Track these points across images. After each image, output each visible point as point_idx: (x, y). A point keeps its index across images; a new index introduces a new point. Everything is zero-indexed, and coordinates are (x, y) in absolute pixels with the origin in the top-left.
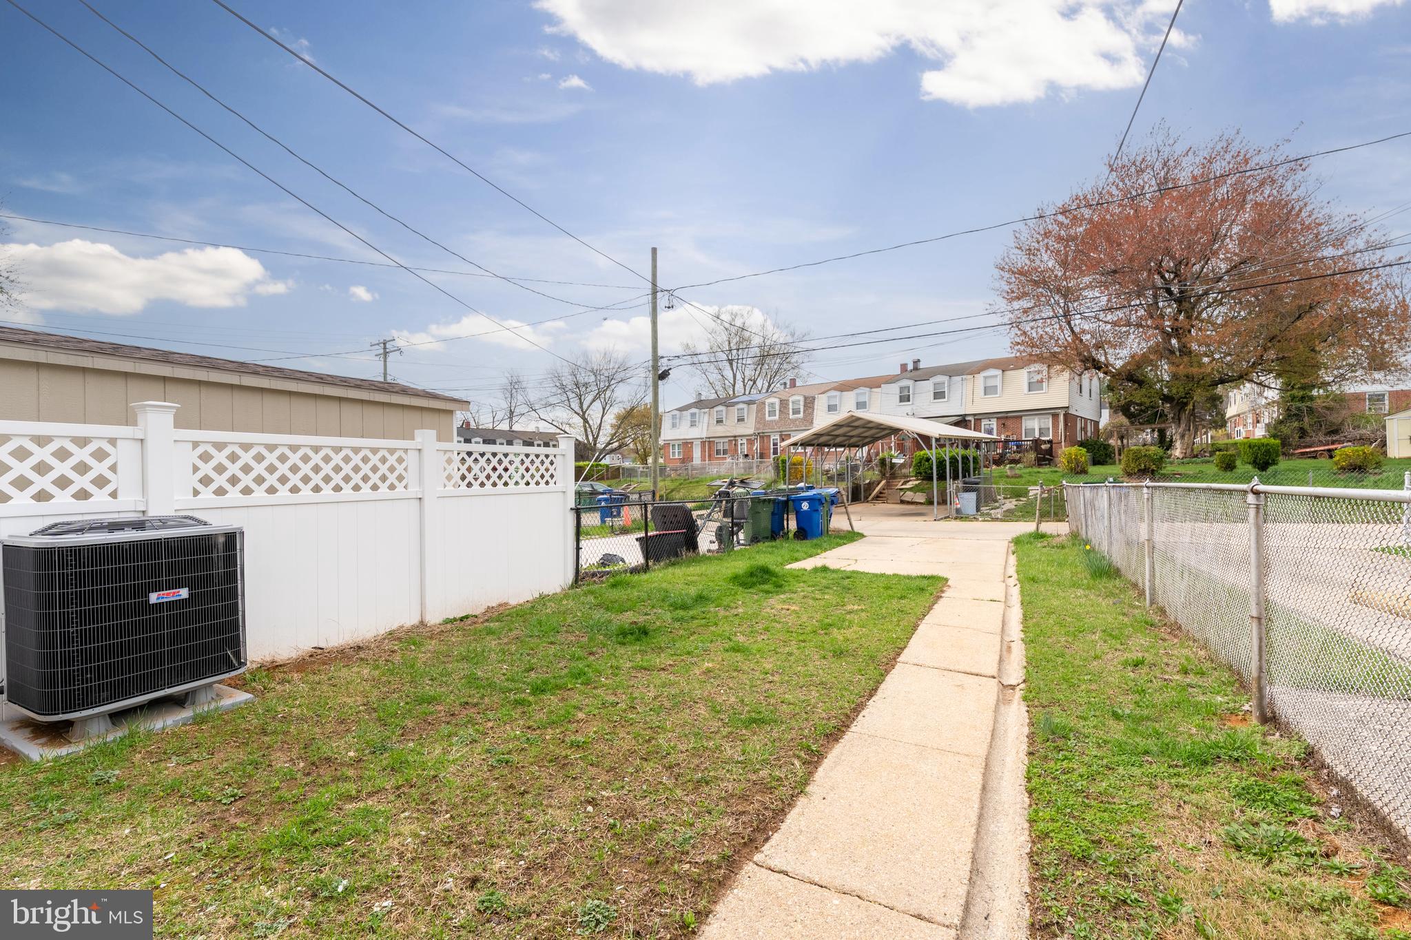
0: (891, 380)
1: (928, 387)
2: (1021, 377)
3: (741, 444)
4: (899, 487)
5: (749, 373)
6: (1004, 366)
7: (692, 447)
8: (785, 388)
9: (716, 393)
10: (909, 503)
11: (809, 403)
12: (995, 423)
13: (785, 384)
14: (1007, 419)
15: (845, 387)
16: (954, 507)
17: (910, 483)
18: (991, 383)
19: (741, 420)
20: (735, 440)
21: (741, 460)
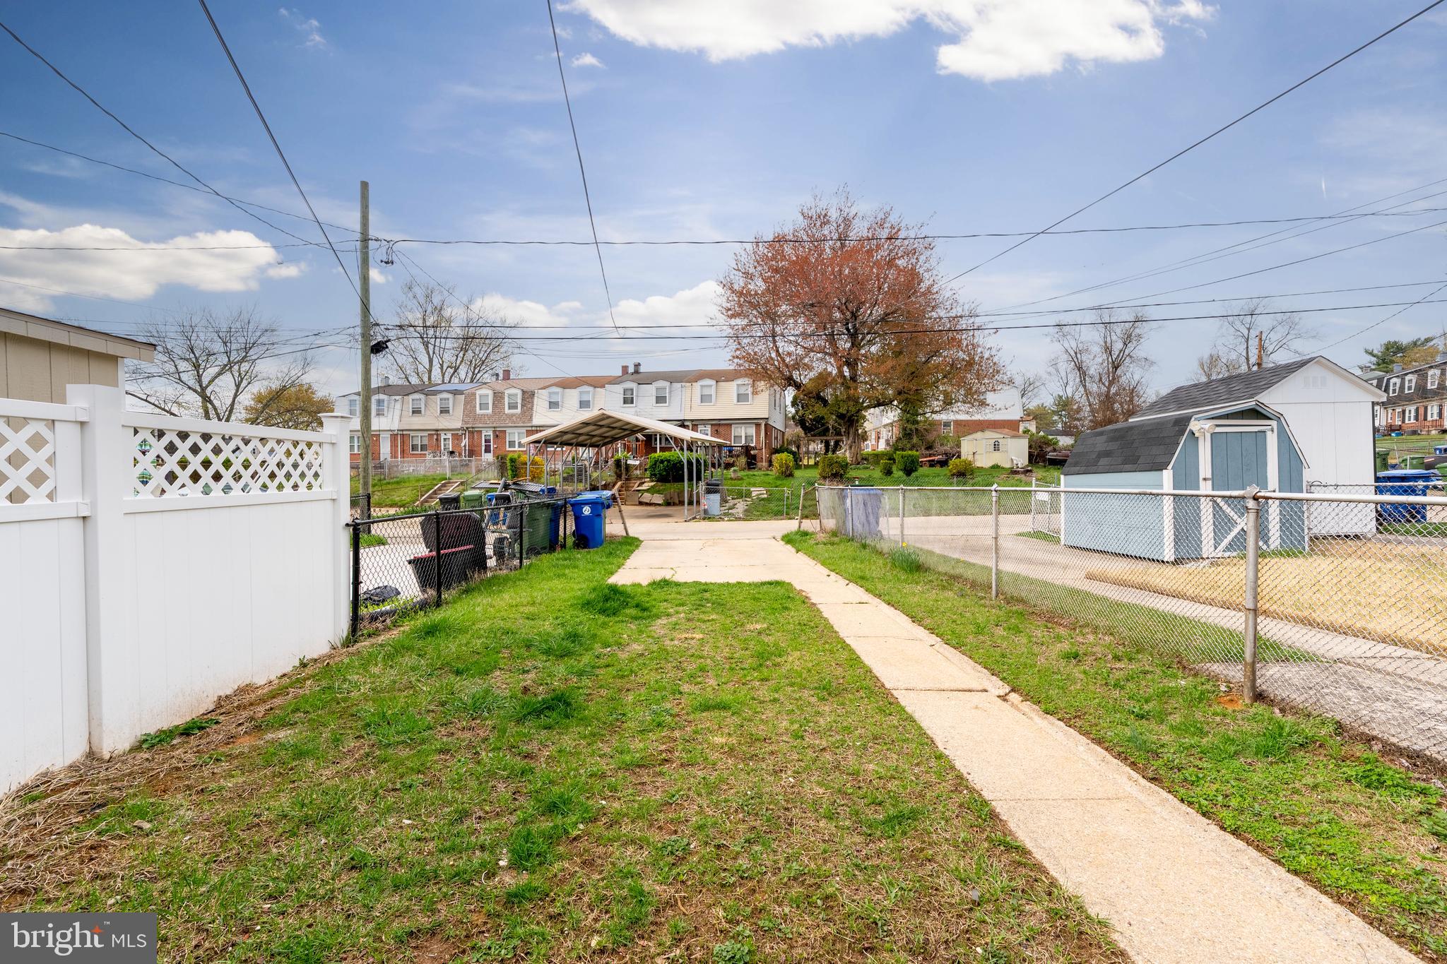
0: (614, 381)
1: (650, 391)
2: (732, 388)
3: (445, 439)
4: (635, 488)
5: (448, 357)
6: (719, 377)
7: (378, 440)
8: (497, 379)
9: (407, 378)
10: (647, 504)
11: (528, 396)
12: (710, 429)
13: (497, 375)
14: (720, 426)
15: (566, 384)
16: (702, 507)
17: (646, 484)
18: (706, 392)
19: (444, 411)
20: (437, 435)
21: (445, 457)
